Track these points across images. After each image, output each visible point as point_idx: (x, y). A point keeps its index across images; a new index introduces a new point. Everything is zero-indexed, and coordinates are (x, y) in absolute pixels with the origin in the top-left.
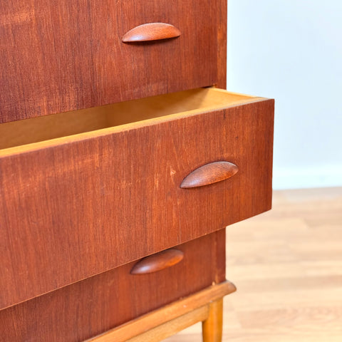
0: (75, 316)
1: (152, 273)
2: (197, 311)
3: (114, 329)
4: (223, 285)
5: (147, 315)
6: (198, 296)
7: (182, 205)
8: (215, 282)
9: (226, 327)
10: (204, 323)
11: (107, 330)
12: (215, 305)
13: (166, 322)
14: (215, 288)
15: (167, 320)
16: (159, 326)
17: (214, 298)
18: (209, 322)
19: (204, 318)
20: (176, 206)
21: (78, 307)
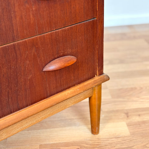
0: (7, 98)
1: (57, 70)
2: (86, 92)
3: (34, 104)
4: (102, 76)
5: (55, 95)
6: (86, 83)
7: (36, 10)
8: (97, 75)
9: (103, 98)
10: (90, 98)
11: (29, 105)
12: (96, 88)
13: (67, 99)
14: (97, 78)
15: (67, 98)
16: (62, 101)
17: (96, 84)
18: (93, 98)
19: (90, 96)
20: (32, 10)
21: (8, 93)
